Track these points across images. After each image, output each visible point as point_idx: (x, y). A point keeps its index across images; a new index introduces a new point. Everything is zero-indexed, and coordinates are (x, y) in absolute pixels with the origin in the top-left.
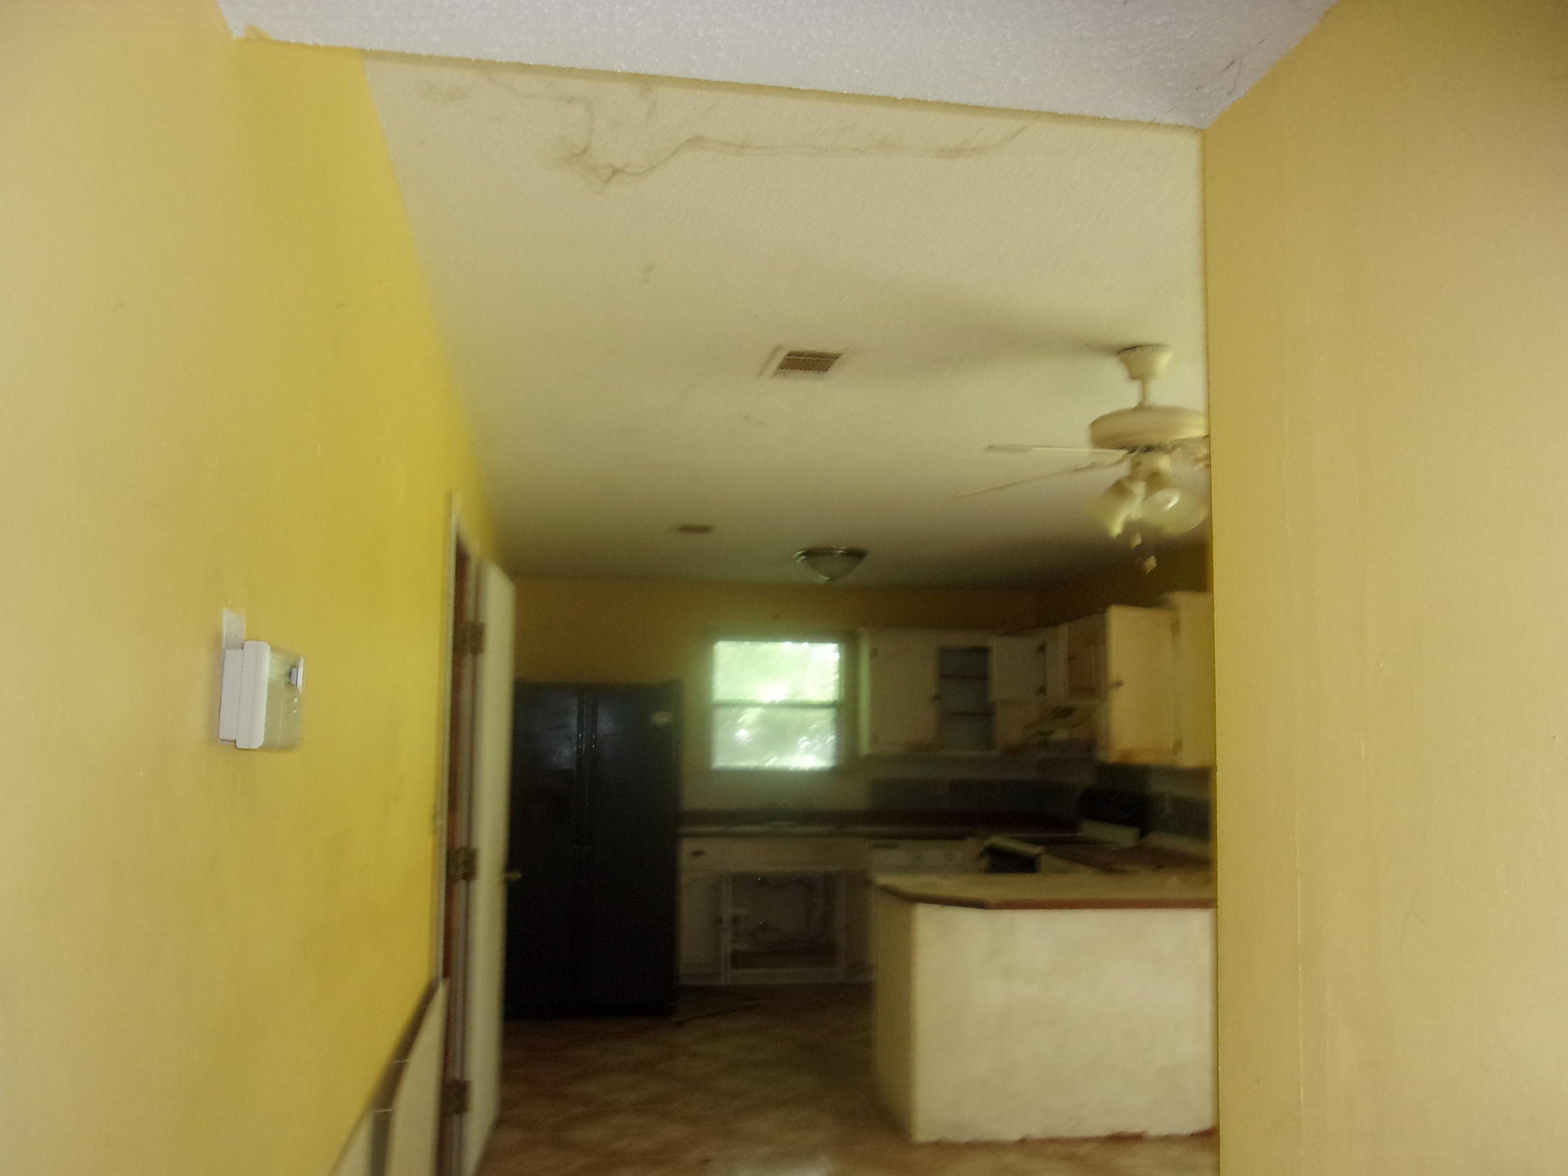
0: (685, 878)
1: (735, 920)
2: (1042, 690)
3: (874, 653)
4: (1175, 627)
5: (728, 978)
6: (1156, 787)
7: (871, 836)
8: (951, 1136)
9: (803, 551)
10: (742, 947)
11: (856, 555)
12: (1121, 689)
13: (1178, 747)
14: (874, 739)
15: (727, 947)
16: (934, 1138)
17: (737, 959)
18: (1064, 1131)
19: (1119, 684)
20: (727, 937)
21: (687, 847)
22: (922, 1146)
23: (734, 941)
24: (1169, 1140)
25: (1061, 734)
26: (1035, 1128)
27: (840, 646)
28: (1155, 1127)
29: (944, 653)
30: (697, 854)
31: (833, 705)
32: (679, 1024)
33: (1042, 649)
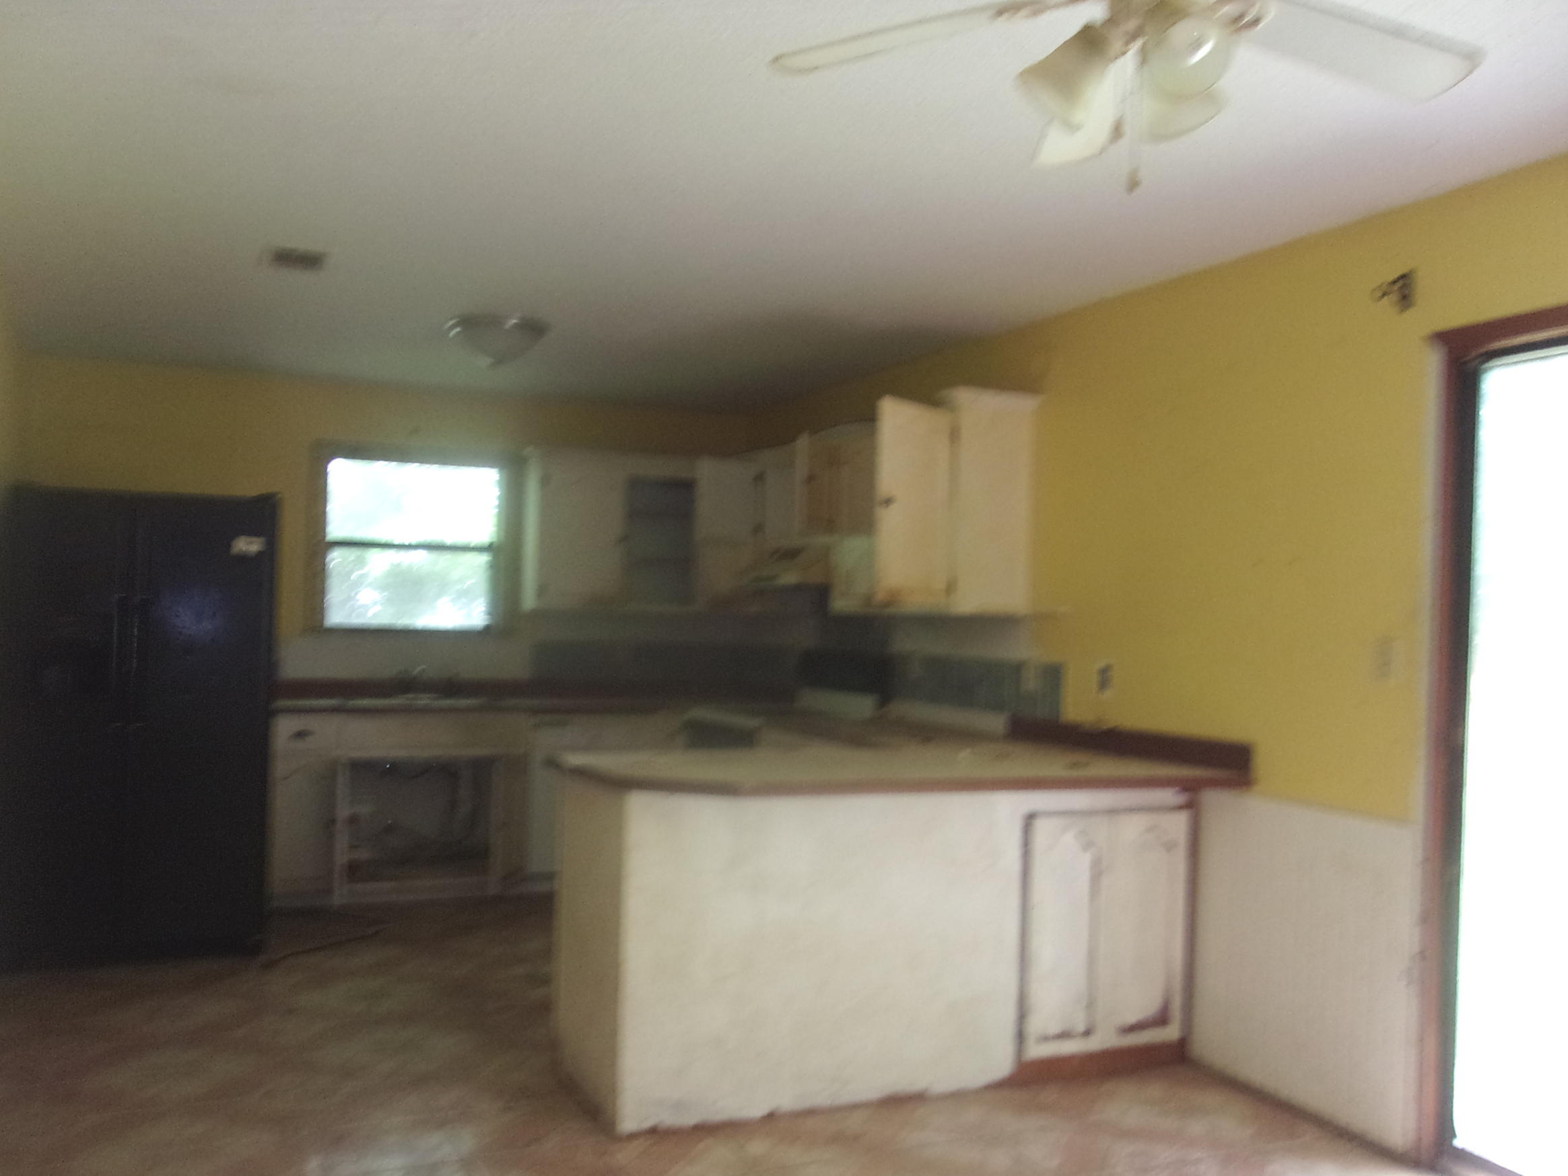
0: (281, 767)
1: (353, 820)
2: (758, 529)
3: (545, 481)
4: (954, 435)
5: (341, 895)
6: (904, 644)
7: (535, 711)
8: (668, 1119)
9: (458, 319)
10: (363, 855)
11: (533, 329)
12: (894, 507)
13: (950, 588)
14: (542, 590)
15: (342, 855)
16: (647, 1124)
17: (354, 871)
18: (821, 1099)
19: (888, 502)
20: (342, 841)
21: (284, 728)
22: (633, 1136)
23: (353, 847)
24: (958, 1097)
25: (789, 577)
26: (786, 1099)
27: (500, 470)
28: (941, 1080)
29: (635, 485)
30: (301, 735)
31: (489, 548)
32: (269, 966)
33: (759, 478)
